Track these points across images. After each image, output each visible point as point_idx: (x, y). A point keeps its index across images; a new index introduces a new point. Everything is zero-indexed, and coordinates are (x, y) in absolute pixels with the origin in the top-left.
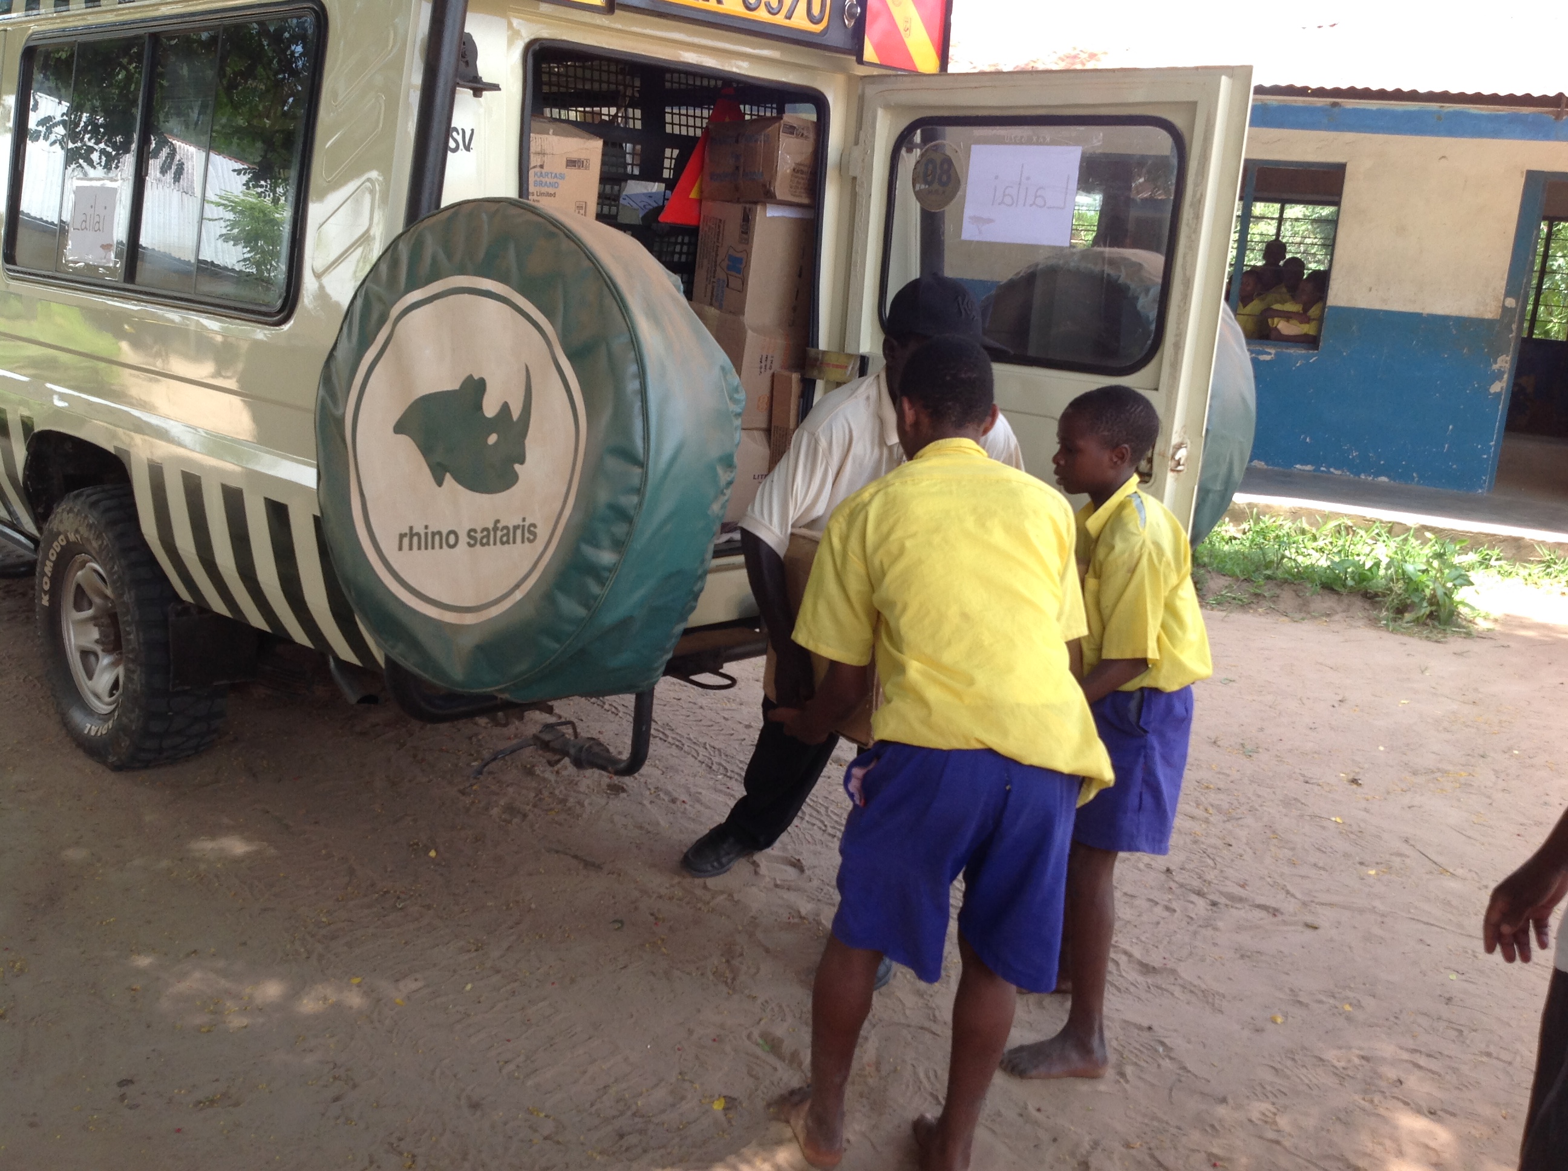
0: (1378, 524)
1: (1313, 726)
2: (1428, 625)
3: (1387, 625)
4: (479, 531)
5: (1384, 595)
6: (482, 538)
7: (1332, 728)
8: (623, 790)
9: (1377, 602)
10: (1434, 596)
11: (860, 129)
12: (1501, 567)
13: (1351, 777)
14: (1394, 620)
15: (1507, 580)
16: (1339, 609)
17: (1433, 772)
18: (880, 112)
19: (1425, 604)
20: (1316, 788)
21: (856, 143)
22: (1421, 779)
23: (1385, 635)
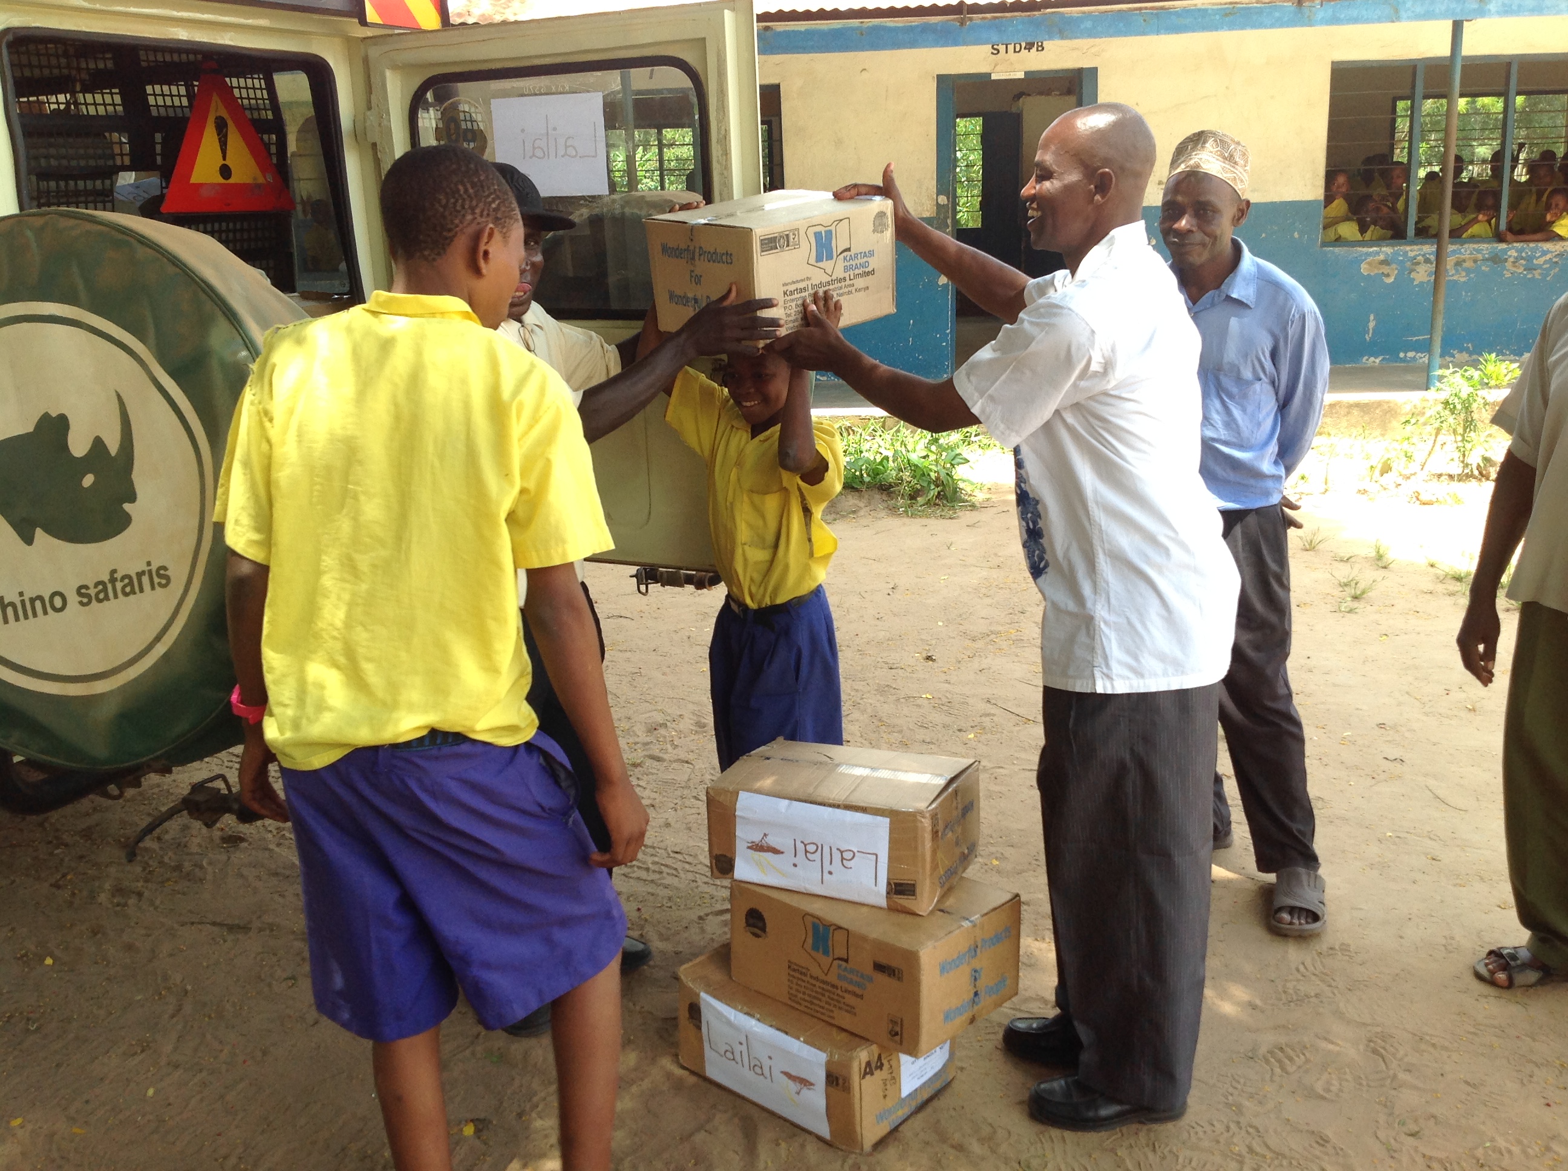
0: (872, 421)
1: (877, 616)
2: (938, 505)
3: (906, 512)
4: (91, 585)
5: (897, 485)
6: (97, 594)
7: (895, 615)
8: (242, 840)
9: (892, 493)
10: (938, 478)
11: (371, 93)
12: (980, 441)
13: (924, 655)
14: (911, 506)
15: (988, 452)
16: (862, 505)
17: (988, 635)
18: (388, 74)
19: (933, 487)
20: (900, 671)
21: (369, 108)
22: (980, 644)
23: (906, 520)
